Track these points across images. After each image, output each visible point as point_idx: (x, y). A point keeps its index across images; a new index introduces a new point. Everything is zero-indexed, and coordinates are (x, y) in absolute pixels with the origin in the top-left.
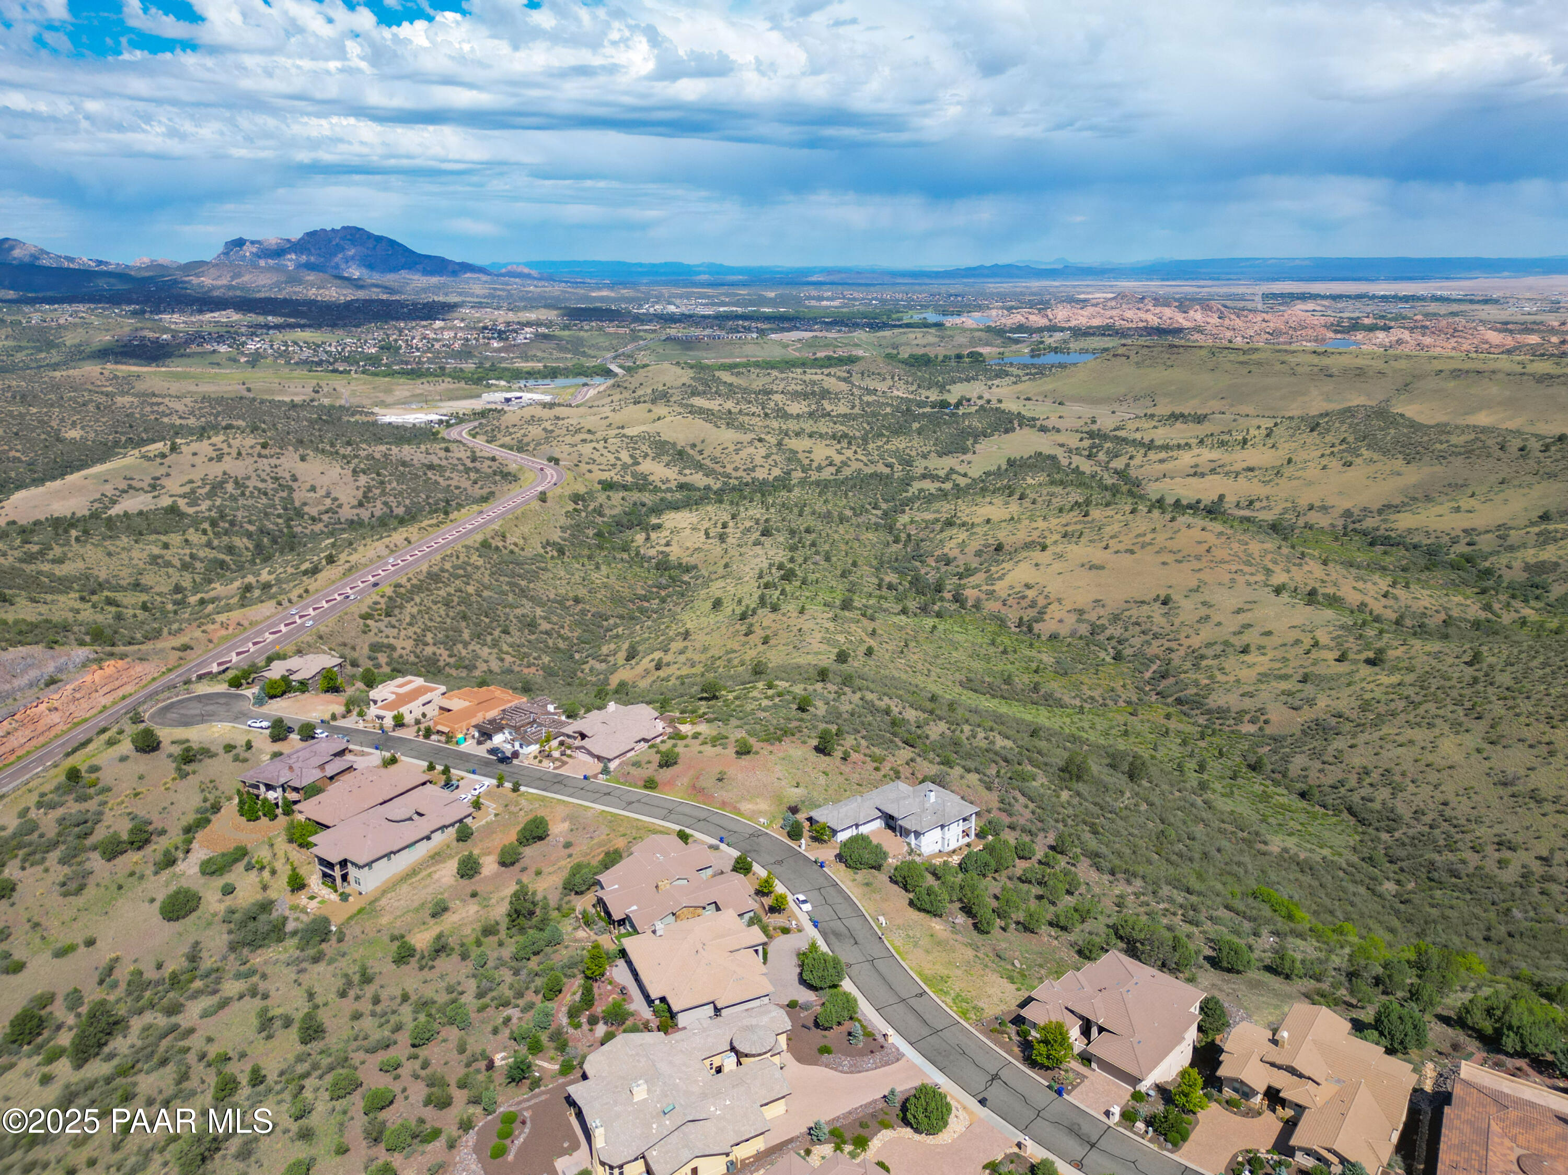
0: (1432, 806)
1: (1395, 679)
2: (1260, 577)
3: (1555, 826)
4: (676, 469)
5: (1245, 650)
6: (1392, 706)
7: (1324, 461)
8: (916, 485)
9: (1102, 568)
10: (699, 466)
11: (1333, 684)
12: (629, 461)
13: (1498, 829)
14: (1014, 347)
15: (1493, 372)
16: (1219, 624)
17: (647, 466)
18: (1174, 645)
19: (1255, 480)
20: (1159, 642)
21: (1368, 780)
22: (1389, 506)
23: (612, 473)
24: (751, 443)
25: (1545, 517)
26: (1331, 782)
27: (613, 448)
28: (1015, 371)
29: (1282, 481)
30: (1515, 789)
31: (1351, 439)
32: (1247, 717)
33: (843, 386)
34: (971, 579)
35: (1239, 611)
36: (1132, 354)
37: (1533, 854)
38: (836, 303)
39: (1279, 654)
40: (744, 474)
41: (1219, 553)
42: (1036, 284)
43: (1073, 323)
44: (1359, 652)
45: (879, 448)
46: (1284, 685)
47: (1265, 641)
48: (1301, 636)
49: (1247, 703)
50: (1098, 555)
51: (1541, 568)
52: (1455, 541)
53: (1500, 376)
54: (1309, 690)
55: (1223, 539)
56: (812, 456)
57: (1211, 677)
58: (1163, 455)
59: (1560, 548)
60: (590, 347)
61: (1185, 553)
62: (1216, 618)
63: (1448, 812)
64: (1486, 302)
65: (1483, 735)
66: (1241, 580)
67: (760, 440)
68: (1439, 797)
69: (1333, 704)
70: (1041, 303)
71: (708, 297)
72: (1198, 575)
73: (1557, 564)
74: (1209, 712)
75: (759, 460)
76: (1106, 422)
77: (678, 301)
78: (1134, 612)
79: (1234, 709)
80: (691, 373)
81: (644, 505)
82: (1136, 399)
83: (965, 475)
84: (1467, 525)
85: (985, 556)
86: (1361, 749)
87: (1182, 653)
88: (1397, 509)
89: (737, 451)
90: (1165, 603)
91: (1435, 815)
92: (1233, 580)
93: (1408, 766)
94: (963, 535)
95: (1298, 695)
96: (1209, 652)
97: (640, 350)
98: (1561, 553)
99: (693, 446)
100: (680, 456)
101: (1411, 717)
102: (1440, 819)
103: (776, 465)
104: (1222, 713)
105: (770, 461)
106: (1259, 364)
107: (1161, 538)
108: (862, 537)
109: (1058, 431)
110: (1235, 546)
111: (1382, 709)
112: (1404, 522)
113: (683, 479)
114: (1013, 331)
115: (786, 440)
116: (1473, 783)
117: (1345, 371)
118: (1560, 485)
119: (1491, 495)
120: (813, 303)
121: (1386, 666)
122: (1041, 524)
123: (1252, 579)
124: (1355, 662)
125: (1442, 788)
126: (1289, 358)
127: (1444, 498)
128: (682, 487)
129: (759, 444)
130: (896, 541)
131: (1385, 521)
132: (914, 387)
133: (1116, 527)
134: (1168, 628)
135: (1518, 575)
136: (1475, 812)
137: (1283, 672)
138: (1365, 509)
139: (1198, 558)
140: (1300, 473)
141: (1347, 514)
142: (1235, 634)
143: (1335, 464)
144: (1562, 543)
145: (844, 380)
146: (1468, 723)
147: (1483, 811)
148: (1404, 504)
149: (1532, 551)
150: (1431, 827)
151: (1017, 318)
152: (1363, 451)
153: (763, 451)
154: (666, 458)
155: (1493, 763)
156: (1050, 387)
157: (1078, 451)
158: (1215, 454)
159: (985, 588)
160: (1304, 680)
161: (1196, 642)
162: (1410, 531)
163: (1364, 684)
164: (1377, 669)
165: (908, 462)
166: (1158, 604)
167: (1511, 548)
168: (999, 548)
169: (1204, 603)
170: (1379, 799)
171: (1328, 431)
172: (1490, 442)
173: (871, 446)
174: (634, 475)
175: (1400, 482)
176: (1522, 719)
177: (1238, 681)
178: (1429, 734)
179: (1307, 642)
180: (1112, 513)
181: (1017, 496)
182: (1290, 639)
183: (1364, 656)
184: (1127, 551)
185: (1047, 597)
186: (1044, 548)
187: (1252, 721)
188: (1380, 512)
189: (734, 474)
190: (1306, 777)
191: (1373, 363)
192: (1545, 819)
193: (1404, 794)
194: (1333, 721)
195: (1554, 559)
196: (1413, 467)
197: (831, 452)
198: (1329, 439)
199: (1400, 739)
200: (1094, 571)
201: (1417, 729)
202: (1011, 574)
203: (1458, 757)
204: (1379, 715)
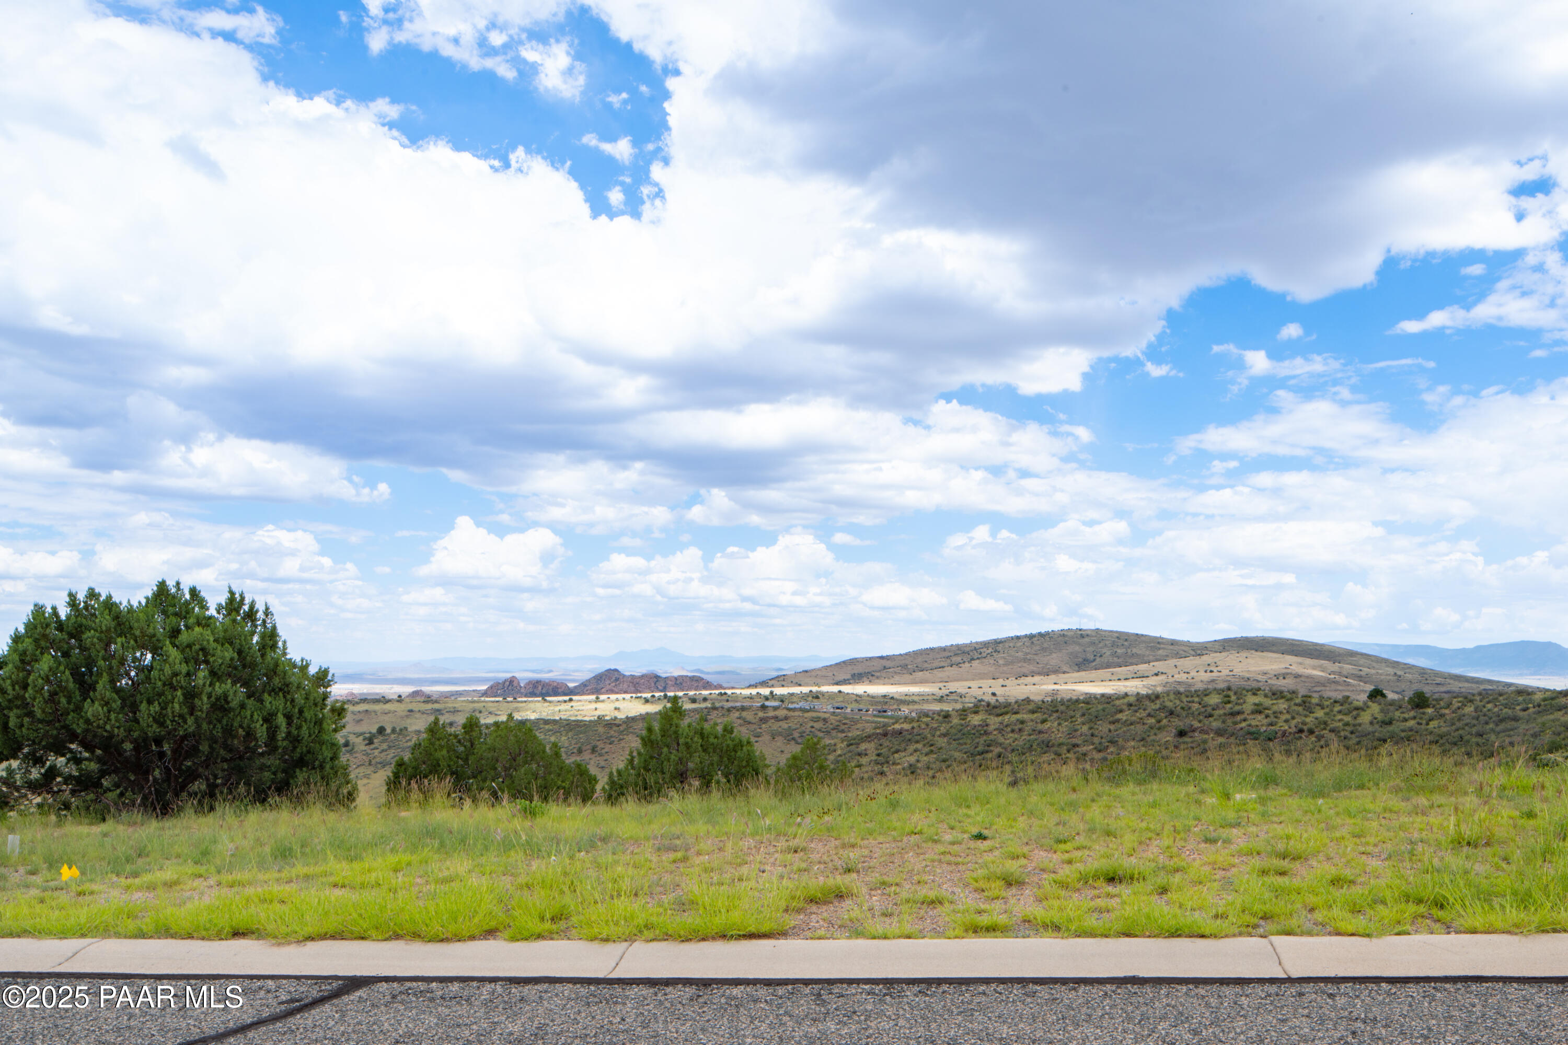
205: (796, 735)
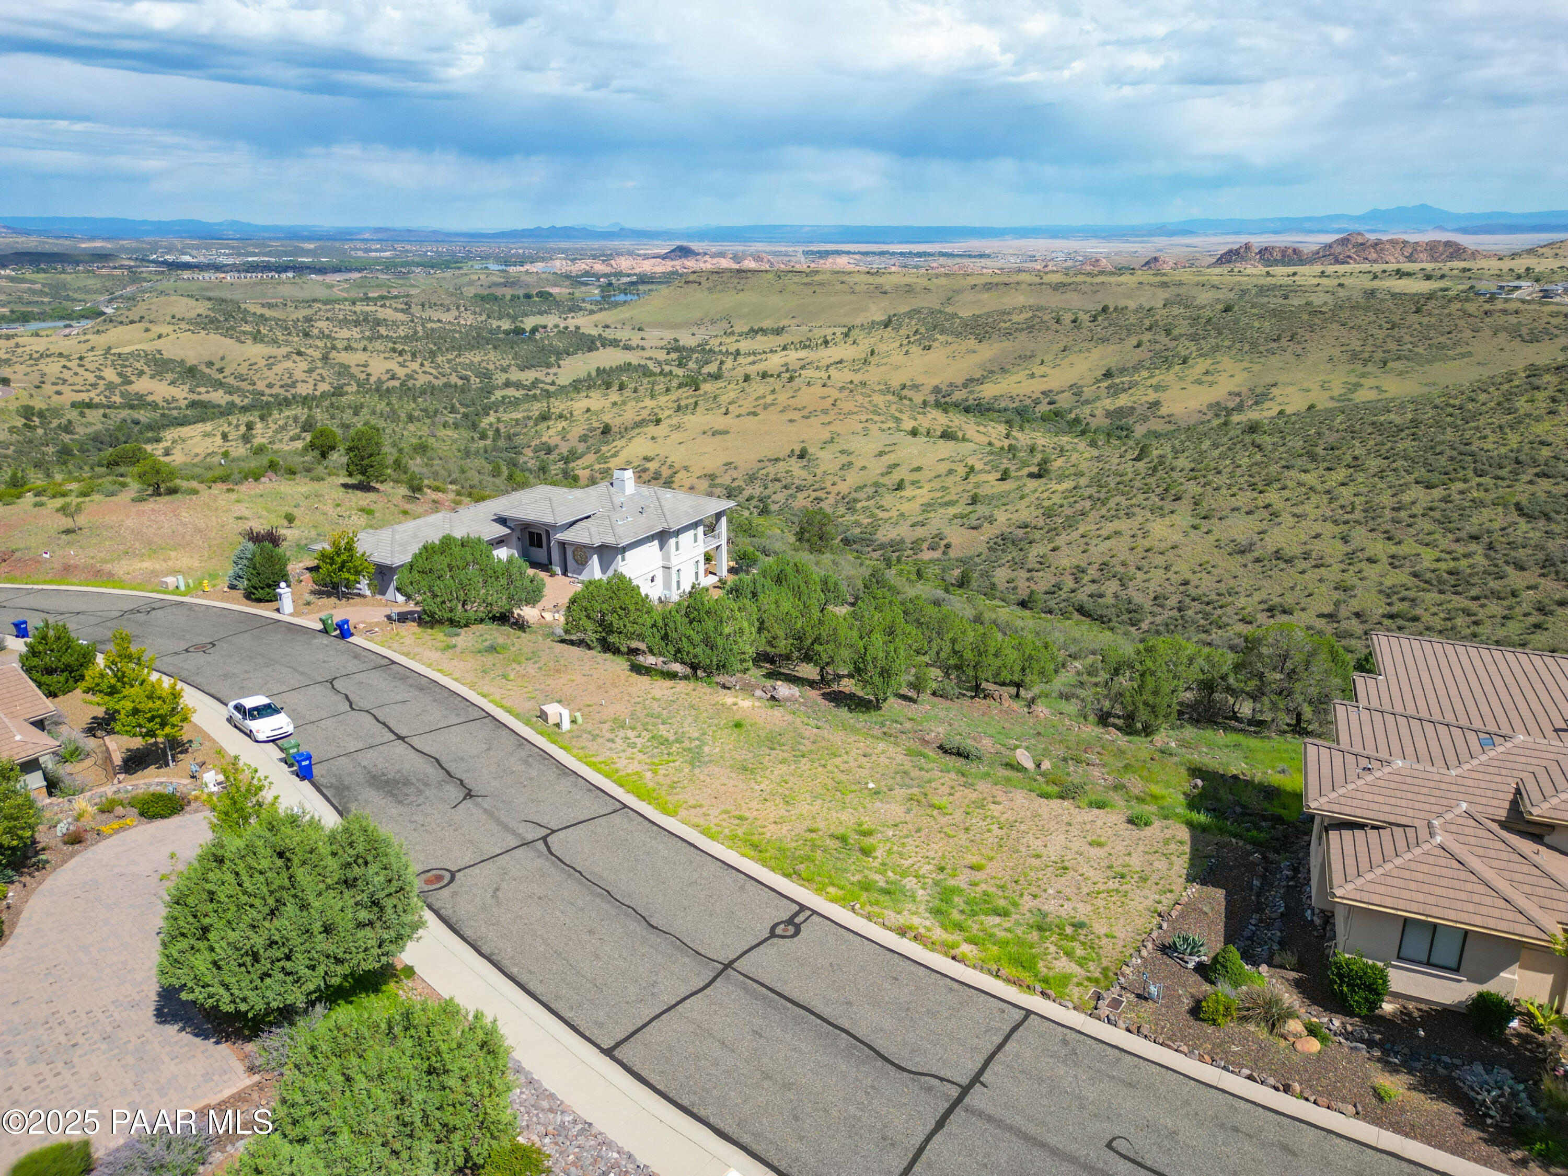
0: (1173, 589)
1: (1068, 485)
2: (892, 424)
3: (1320, 580)
4: (186, 388)
5: (900, 486)
6: (1078, 507)
7: (905, 349)
8: (498, 394)
9: (727, 432)
10: (218, 385)
11: (1004, 500)
12: (118, 380)
13: (1257, 597)
14: (583, 289)
15: (1018, 283)
16: (864, 468)
17: (142, 385)
18: (821, 494)
19: (846, 370)
20: (805, 494)
21: (1087, 579)
22: (971, 380)
23: (92, 394)
24: (287, 356)
25: (1108, 375)
26: (1044, 589)
27: (92, 367)
28: (589, 307)
29: (872, 368)
30: (1256, 554)
31: (923, 330)
32: (925, 545)
33: (401, 317)
34: (579, 462)
35: (881, 454)
36: (703, 280)
37: (1312, 613)
38: (388, 254)
39: (936, 484)
40: (282, 391)
41: (846, 406)
42: (595, 244)
43: (637, 271)
44: (1019, 469)
45: (449, 361)
46: (952, 511)
47: (916, 476)
48: (953, 466)
49: (920, 532)
50: (718, 421)
51: (1120, 413)
52: (1037, 402)
53: (1023, 286)
54: (982, 509)
55: (846, 392)
56: (369, 370)
57: (872, 516)
58: (752, 358)
59: (1131, 395)
60: (75, 291)
61: (811, 409)
62: (859, 463)
63: (1193, 592)
64: (981, 256)
65: (1190, 513)
66: (874, 428)
67: (299, 353)
68: (1175, 579)
69: (1014, 517)
70: (604, 255)
71: (233, 248)
72: (829, 428)
73: (1133, 409)
74: (882, 547)
75: (299, 375)
76: (687, 340)
77: (194, 252)
78: (771, 470)
79: (908, 541)
80: (209, 304)
81: (137, 423)
82: (713, 322)
83: (553, 383)
84: (1045, 387)
85: (591, 441)
86: (1065, 550)
87: (831, 500)
88: (980, 381)
89: (269, 367)
90: (802, 456)
91: (1179, 597)
92: (865, 429)
93: (1124, 555)
94: (561, 424)
95: (971, 516)
96: (861, 495)
97: (144, 292)
98: (1133, 398)
99: (210, 364)
100: (190, 373)
101: (1104, 511)
102: (1188, 600)
103: (323, 379)
104: (896, 545)
105: (314, 375)
106: (821, 284)
107: (782, 398)
108: (438, 434)
109: (643, 349)
110: (860, 398)
111: (1068, 511)
112: (988, 391)
113: (196, 397)
114: (582, 276)
115: (334, 354)
116: (1206, 558)
117: (897, 288)
118: (1113, 347)
119: (1058, 361)
120: (360, 254)
121: (1053, 475)
122: (649, 403)
123: (885, 426)
124: (1019, 478)
125: (1173, 569)
126: (846, 278)
127: (1016, 369)
128: (193, 404)
129: (298, 359)
130: (483, 437)
131: (971, 392)
132: (484, 317)
133: (732, 395)
134: (811, 480)
135: (1100, 421)
136: (1222, 585)
137: (947, 499)
138: (951, 385)
139: (825, 412)
140: (885, 360)
141: (936, 390)
142: (882, 475)
143: (915, 350)
144: (1131, 391)
145: (402, 311)
146: (1168, 505)
147: (1232, 583)
148: (984, 377)
149: (1108, 401)
150: (1180, 610)
151: (581, 266)
152: (938, 336)
153: (304, 366)
154: (170, 376)
155: (1217, 534)
156: (627, 315)
157: (667, 363)
158: (802, 354)
159: (597, 467)
160: (974, 500)
161: (844, 488)
162: (996, 398)
163: (1037, 495)
164: (1043, 480)
165: (487, 375)
166: (794, 459)
167: (1087, 402)
168: (606, 430)
169: (843, 452)
170: (1109, 593)
171: (900, 326)
172: (1046, 318)
173: (440, 359)
174: (122, 395)
175: (974, 359)
176: (1224, 491)
177: (902, 515)
178: (1134, 523)
179: (961, 470)
180: (723, 385)
181: (616, 387)
182: (943, 468)
183: (1025, 471)
184: (749, 414)
185: (671, 467)
186: (658, 422)
187: (932, 548)
188: (965, 386)
189: (268, 391)
190: (1015, 588)
191: (918, 280)
192: (1305, 576)
193: (1134, 583)
194: (1020, 533)
195: (1130, 404)
196: (985, 344)
197: (393, 365)
198: (903, 332)
199: (1104, 533)
200: (718, 437)
201: (1116, 522)
202: (625, 451)
203: (1177, 537)
204: (1068, 517)
205: (1524, 331)
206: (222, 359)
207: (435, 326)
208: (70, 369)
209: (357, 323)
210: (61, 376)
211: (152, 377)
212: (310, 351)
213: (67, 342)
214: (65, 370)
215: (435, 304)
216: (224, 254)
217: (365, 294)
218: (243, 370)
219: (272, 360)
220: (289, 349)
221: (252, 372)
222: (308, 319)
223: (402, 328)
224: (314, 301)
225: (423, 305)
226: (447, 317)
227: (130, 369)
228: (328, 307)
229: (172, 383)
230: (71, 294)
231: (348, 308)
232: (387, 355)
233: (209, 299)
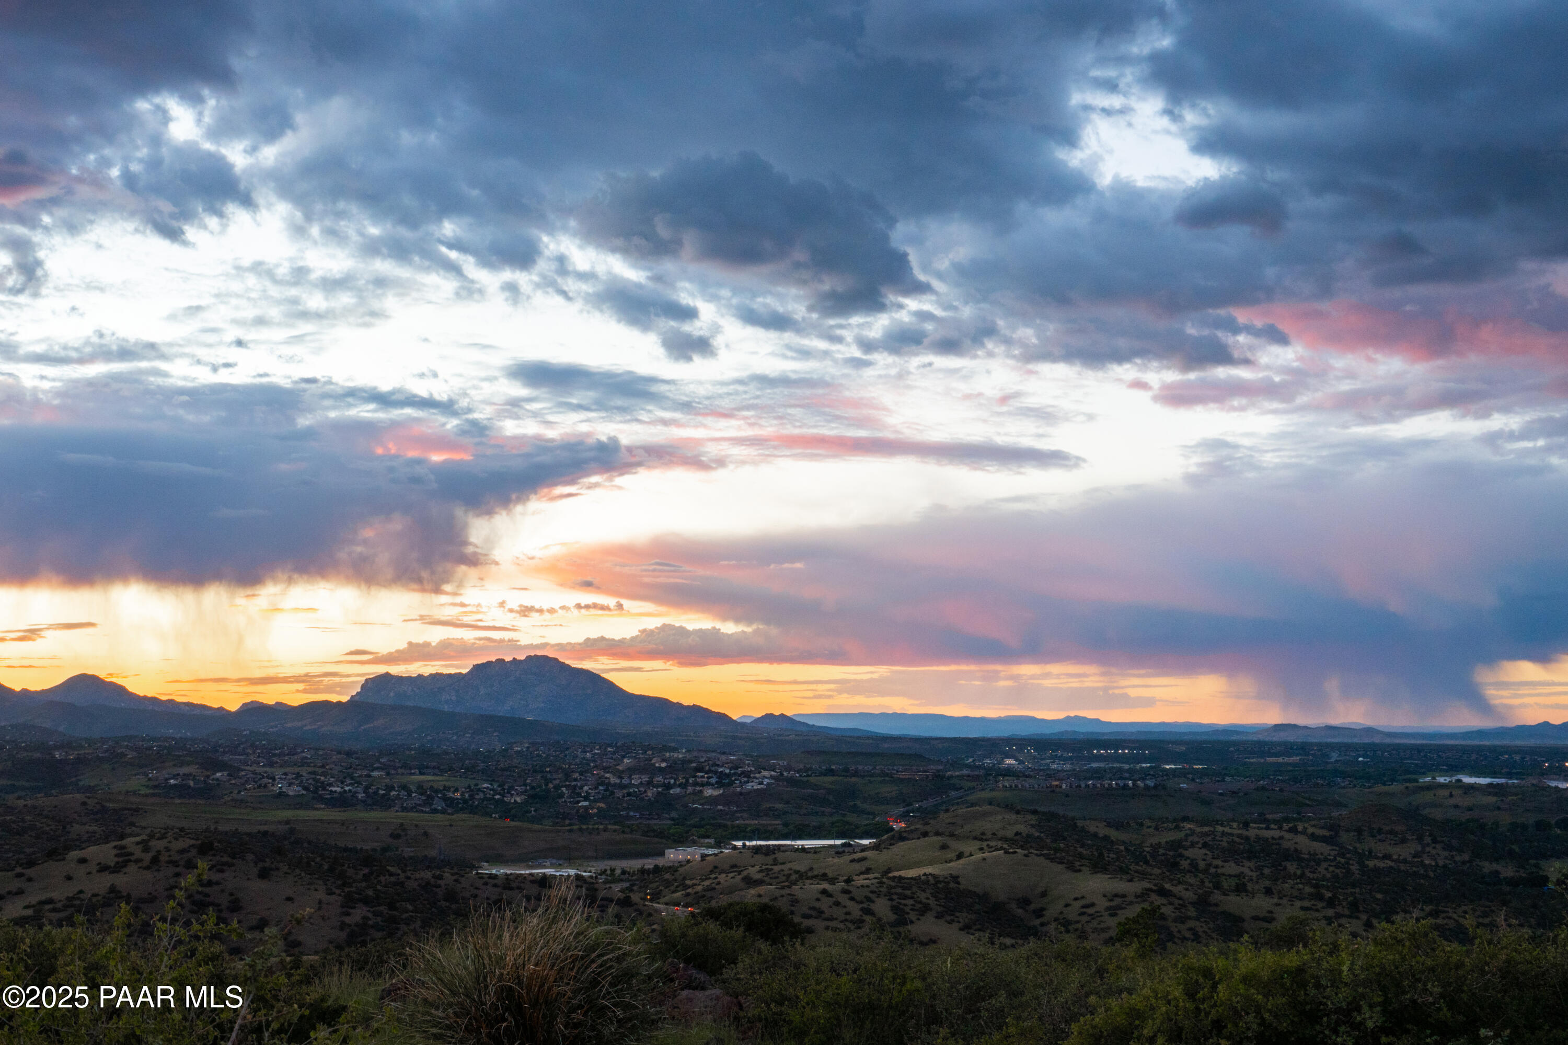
27: (860, 895)
38: (1294, 760)
60: (865, 800)
97: (949, 803)
99: (1024, 902)
100: (994, 914)
120: (1253, 759)
132: (1467, 856)
206: (1044, 894)
207: (1381, 864)
208: (830, 896)
209: (1251, 855)
210: (817, 905)
211: (939, 916)
212: (1178, 890)
213: (836, 860)
214: (825, 899)
215: (1380, 831)
216: (1061, 758)
217: (1261, 814)
218: (1072, 913)
219: (1117, 901)
220: (1146, 885)
221: (1085, 919)
222: (1176, 845)
223: (1324, 865)
224: (1186, 819)
225: (1359, 831)
226: (1405, 851)
227: (910, 902)
228: (1206, 829)
229: (966, 928)
230: (858, 803)
231: (1236, 832)
232: (1306, 904)
233: (1035, 812)
